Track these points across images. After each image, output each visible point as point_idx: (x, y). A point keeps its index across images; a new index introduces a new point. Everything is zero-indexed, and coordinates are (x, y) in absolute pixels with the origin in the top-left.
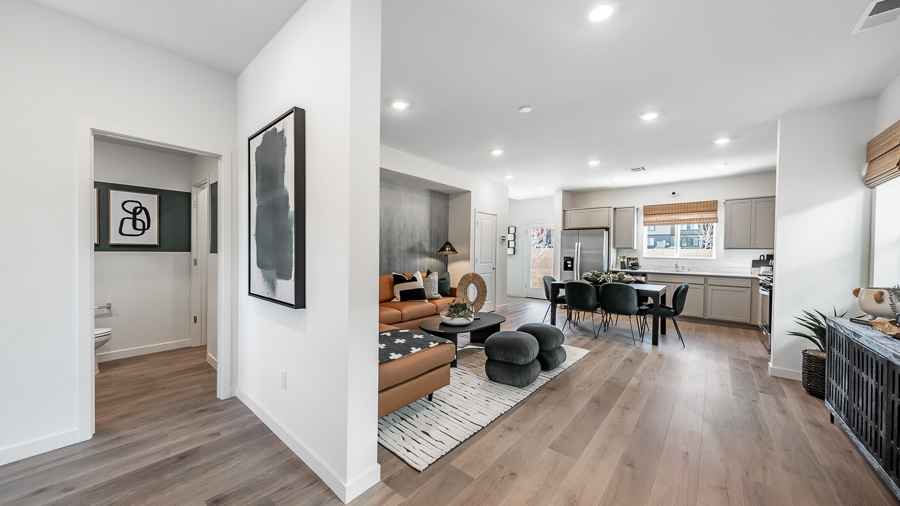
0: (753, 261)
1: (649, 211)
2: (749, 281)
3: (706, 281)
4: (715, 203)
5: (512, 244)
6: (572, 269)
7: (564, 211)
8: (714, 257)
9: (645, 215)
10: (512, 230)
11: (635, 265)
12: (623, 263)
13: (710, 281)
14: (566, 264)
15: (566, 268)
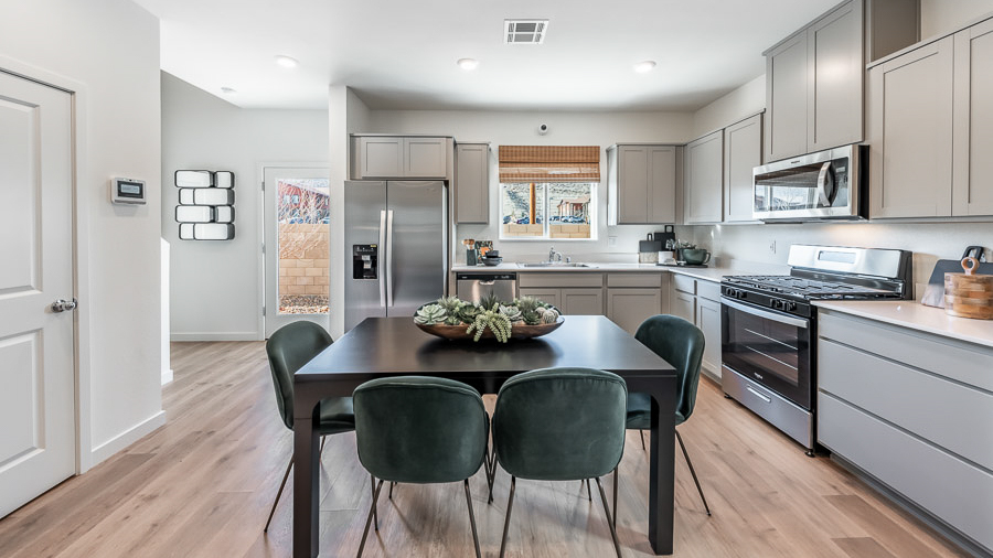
0: (641, 242)
1: (509, 156)
2: (658, 277)
3: (605, 281)
4: (596, 150)
5: (224, 214)
6: (373, 274)
7: (352, 137)
8: (594, 236)
9: (502, 163)
10: (224, 180)
11: (492, 257)
12: (470, 253)
13: (612, 281)
14: (358, 264)
15: (359, 271)
